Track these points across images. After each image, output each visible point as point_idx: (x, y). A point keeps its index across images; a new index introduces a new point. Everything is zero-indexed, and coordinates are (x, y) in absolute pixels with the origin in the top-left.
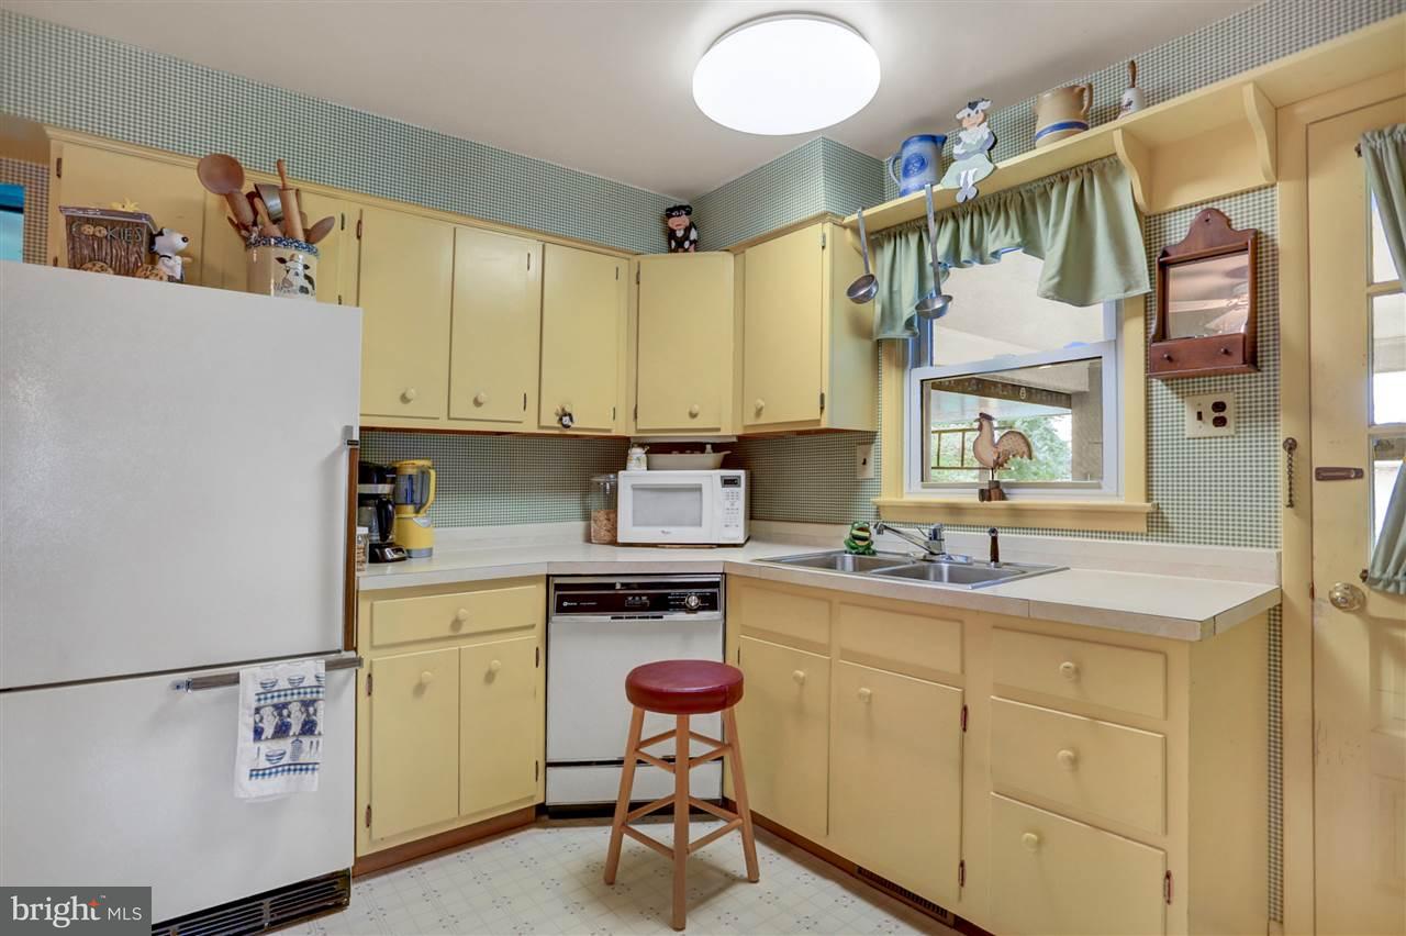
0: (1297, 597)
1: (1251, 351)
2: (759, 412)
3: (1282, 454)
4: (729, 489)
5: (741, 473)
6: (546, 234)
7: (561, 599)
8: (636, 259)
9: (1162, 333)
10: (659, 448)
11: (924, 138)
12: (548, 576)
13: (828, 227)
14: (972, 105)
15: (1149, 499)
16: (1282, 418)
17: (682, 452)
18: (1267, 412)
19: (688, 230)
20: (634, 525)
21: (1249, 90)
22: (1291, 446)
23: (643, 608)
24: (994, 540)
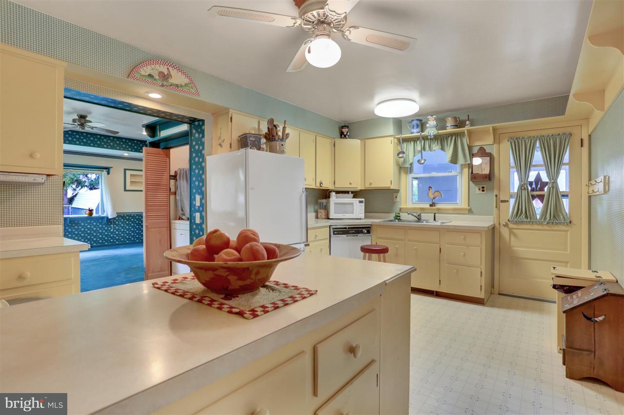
0: (497, 225)
1: (489, 177)
2: (371, 184)
3: (495, 197)
4: (361, 204)
5: (363, 199)
6: (317, 133)
7: (334, 232)
8: (334, 140)
9: (472, 173)
10: (338, 192)
11: (417, 120)
12: (330, 226)
13: (392, 138)
14: (432, 116)
15: (469, 206)
16: (495, 190)
17: (342, 193)
18: (492, 189)
19: (347, 133)
20: (335, 213)
21: (491, 129)
22: (496, 196)
23: (353, 233)
24: (435, 216)
